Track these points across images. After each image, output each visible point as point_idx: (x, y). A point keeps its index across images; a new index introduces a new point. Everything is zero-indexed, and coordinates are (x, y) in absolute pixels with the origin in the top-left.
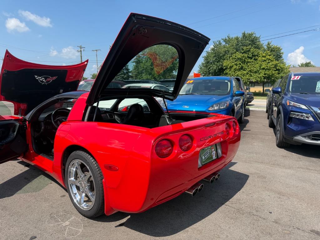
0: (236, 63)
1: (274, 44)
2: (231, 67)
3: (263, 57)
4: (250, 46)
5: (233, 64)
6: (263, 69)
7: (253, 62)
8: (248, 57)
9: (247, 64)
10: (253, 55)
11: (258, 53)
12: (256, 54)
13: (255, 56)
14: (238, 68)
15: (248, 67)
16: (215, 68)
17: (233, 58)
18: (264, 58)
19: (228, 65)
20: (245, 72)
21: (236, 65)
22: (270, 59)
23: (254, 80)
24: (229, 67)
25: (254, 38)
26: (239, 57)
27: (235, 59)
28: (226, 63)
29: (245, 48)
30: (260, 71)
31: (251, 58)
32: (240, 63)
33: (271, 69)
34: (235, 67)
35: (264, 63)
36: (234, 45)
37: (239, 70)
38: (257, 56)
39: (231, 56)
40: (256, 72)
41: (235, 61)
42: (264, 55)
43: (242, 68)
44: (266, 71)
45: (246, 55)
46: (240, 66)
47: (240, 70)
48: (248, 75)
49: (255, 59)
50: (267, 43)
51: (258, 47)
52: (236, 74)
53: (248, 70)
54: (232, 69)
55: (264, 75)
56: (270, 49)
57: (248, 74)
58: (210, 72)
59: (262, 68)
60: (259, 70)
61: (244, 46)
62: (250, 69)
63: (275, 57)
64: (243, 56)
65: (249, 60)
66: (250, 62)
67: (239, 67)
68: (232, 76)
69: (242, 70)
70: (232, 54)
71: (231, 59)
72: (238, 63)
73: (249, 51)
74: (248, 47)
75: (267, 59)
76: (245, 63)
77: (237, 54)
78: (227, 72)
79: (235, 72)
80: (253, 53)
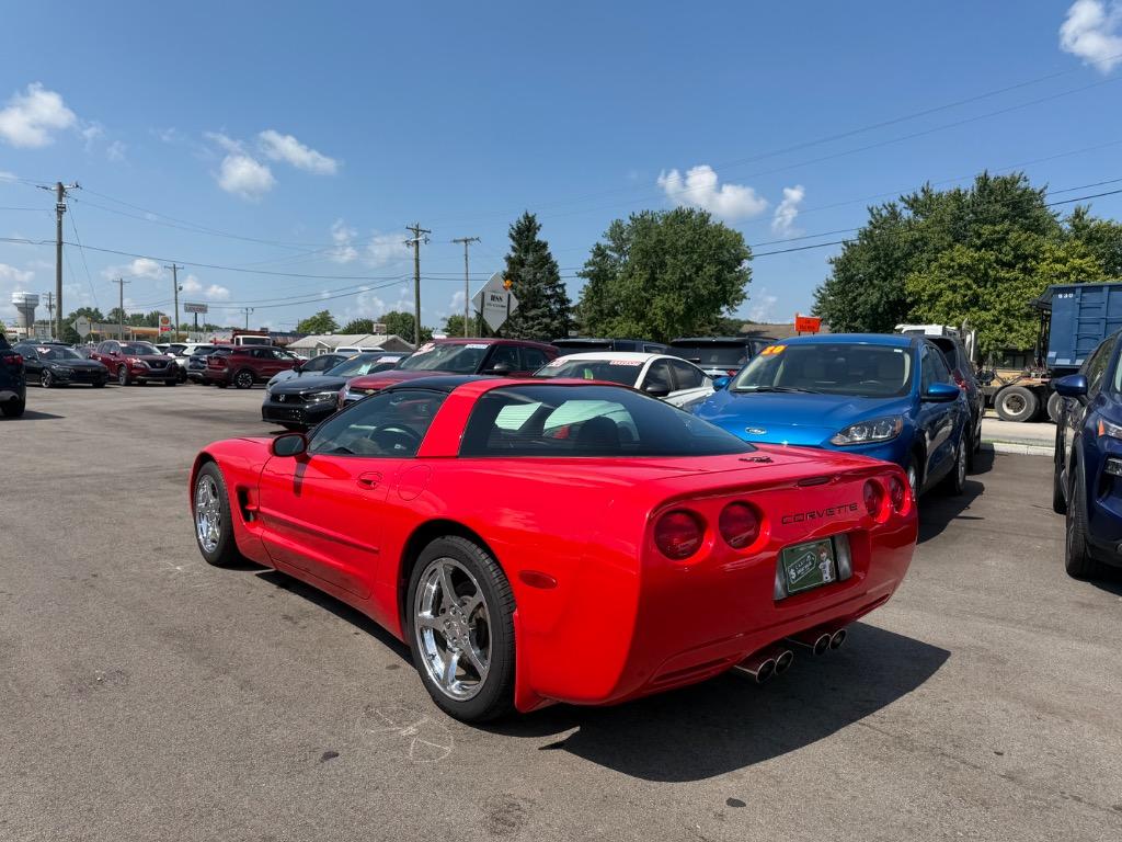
0: (952, 282)
1: (1100, 215)
2: (934, 298)
3: (1057, 260)
4: (1007, 223)
5: (942, 285)
7: (1016, 279)
8: (998, 261)
9: (996, 287)
10: (1016, 256)
11: (1037, 248)
12: (1029, 249)
13: (1025, 258)
14: (959, 299)
15: (998, 296)
16: (874, 299)
17: (941, 266)
18: (1059, 267)
19: (924, 290)
20: (987, 316)
21: (954, 288)
22: (1083, 271)
23: (1021, 346)
24: (926, 298)
25: (1021, 196)
26: (965, 261)
27: (949, 267)
28: (913, 283)
29: (986, 230)
31: (1010, 266)
32: (970, 281)
34: (948, 296)
36: (948, 218)
37: (966, 306)
38: (1035, 257)
39: (936, 260)
40: (1028, 316)
41: (950, 276)
42: (1062, 254)
45: (991, 256)
46: (969, 292)
47: (968, 309)
48: (997, 327)
49: (1024, 270)
50: (1069, 211)
51: (1039, 226)
53: (998, 306)
54: (940, 304)
56: (1085, 233)
57: (998, 322)
58: (857, 312)
61: (985, 221)
62: (1005, 305)
63: (1102, 262)
64: (981, 260)
65: (1003, 274)
66: (1008, 280)
67: (965, 296)
69: (975, 309)
70: (937, 251)
71: (933, 269)
72: (959, 283)
73: (1003, 240)
74: (998, 228)
75: (1074, 268)
76: (988, 285)
77: (958, 250)
78: (918, 314)
79: (948, 314)
80: (1018, 246)
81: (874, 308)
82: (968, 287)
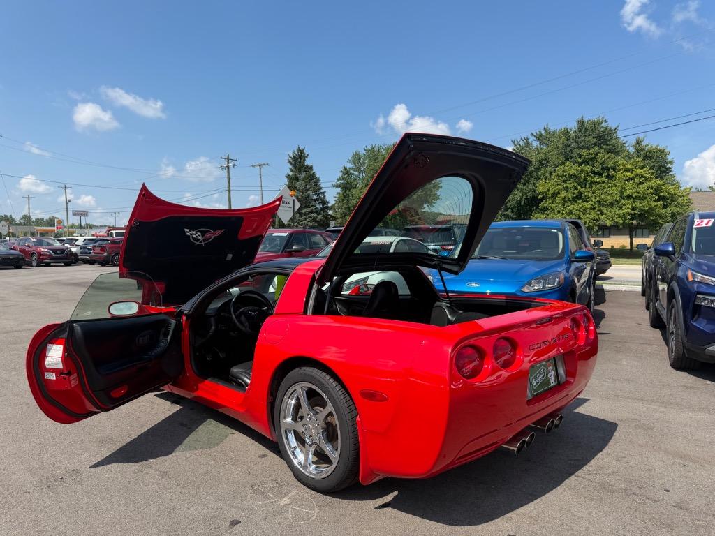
0: (565, 185)
1: (651, 142)
2: (555, 195)
3: (627, 170)
4: (596, 148)
5: (560, 187)
6: (629, 197)
7: (603, 182)
8: (593, 172)
9: (592, 187)
10: (603, 169)
11: (614, 163)
12: (610, 164)
13: (608, 169)
14: (570, 196)
15: (593, 193)
16: (518, 197)
17: (558, 175)
18: (628, 174)
19: (548, 190)
20: (587, 205)
21: (566, 189)
22: (642, 176)
23: (609, 223)
24: (550, 195)
25: (604, 132)
26: (573, 172)
27: (563, 176)
28: (542, 186)
29: (584, 152)
30: (623, 202)
31: (600, 174)
32: (576, 184)
33: (646, 198)
34: (563, 193)
35: (629, 185)
36: (561, 146)
37: (574, 200)
38: (614, 169)
39: (555, 171)
40: (612, 205)
41: (564, 181)
42: (629, 166)
43: (579, 196)
44: (634, 202)
45: (588, 168)
46: (576, 191)
47: (576, 201)
48: (593, 212)
49: (608, 177)
50: (633, 140)
51: (615, 150)
52: (567, 210)
53: (593, 199)
54: (558, 199)
55: (630, 211)
56: (643, 153)
57: (594, 209)
59: (625, 194)
60: (618, 199)
61: (584, 148)
62: (598, 198)
63: (654, 171)
64: (582, 171)
65: (596, 179)
66: (599, 183)
67: (573, 193)
69: (580, 201)
70: (555, 166)
71: (553, 177)
72: (570, 186)
73: (594, 159)
74: (591, 151)
75: (637, 175)
76: (587, 186)
77: (568, 166)
78: (546, 205)
79: (564, 205)
80: (604, 162)
81: (519, 203)
82: (575, 188)
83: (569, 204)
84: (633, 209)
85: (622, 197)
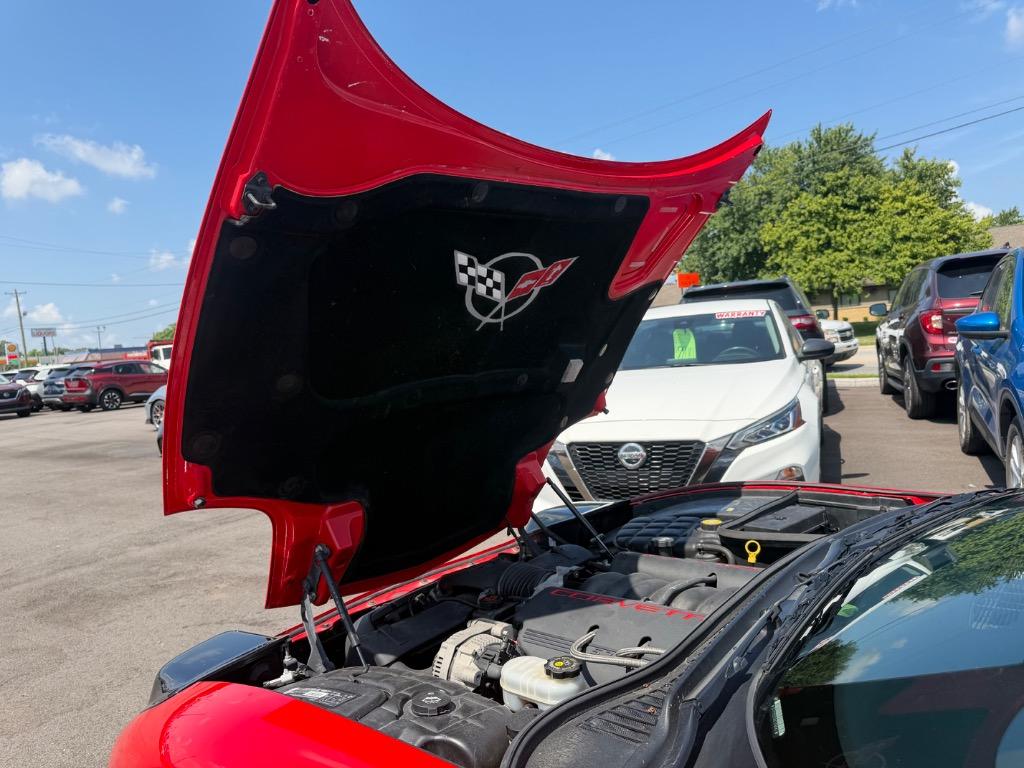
0: (805, 228)
2: (790, 245)
3: (896, 199)
4: (847, 169)
5: (796, 232)
6: (906, 239)
7: (863, 219)
8: (845, 206)
9: (845, 229)
10: (860, 200)
11: (876, 190)
12: (870, 192)
13: (867, 199)
14: (814, 244)
15: (849, 237)
16: (734, 252)
17: (791, 215)
18: (899, 205)
19: (779, 238)
20: (842, 256)
21: (807, 234)
22: (920, 207)
23: (878, 281)
24: (783, 246)
25: (855, 143)
26: (814, 207)
27: (800, 215)
28: (767, 234)
29: (829, 177)
30: (896, 247)
31: (856, 208)
32: (822, 226)
33: (930, 239)
34: (803, 242)
35: (903, 221)
36: (790, 170)
37: (821, 250)
38: (876, 198)
39: (786, 208)
40: (878, 253)
41: (802, 223)
42: (899, 193)
43: (828, 244)
44: (914, 246)
45: (838, 200)
46: (823, 236)
47: (822, 252)
48: (852, 265)
49: (869, 211)
50: (899, 154)
51: (872, 172)
52: (812, 266)
53: (850, 246)
54: (797, 249)
55: (910, 261)
56: (915, 172)
57: (852, 261)
58: (718, 265)
59: (899, 235)
60: (889, 244)
61: (828, 169)
62: (857, 245)
63: (935, 197)
64: (828, 206)
65: (851, 215)
66: (855, 221)
67: (819, 240)
68: (800, 274)
69: (830, 251)
70: (785, 201)
71: (784, 217)
72: (812, 229)
73: (843, 186)
74: (840, 174)
75: (912, 205)
76: (838, 227)
77: (806, 199)
78: (778, 260)
79: (805, 258)
80: (860, 189)
81: (736, 260)
82: (820, 231)
83: (813, 257)
84: (914, 256)
85: (894, 240)
